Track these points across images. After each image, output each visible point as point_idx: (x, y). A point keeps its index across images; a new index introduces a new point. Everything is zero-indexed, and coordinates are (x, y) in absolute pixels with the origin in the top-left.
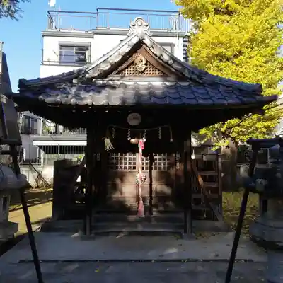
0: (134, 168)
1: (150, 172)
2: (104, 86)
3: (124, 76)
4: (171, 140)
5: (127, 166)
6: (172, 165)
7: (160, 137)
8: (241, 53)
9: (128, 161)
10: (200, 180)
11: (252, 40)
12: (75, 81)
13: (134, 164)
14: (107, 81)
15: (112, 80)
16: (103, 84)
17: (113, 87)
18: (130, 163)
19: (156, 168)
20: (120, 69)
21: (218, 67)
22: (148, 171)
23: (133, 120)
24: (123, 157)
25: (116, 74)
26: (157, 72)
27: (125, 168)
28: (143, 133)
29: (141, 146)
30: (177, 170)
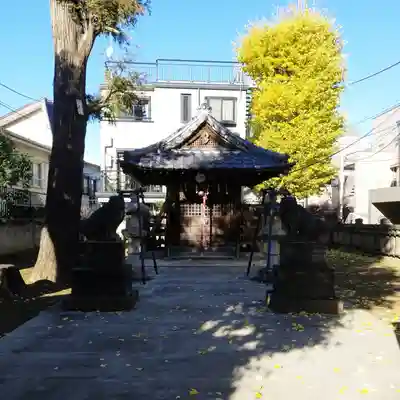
0: (200, 214)
2: (179, 155)
3: (192, 147)
5: (195, 213)
7: (219, 191)
8: (297, 114)
9: (195, 209)
11: (307, 102)
13: (200, 211)
14: (181, 151)
15: (184, 150)
17: (186, 155)
18: (197, 211)
21: (276, 126)
23: (200, 179)
24: (192, 206)
25: (188, 145)
27: (193, 214)
29: (205, 198)
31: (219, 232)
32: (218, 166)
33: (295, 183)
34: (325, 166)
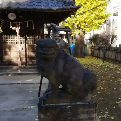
0: (17, 43)
1: (25, 45)
4: (33, 28)
5: (13, 42)
7: (27, 27)
9: (13, 39)
13: (17, 41)
18: (14, 41)
19: (28, 43)
22: (24, 44)
24: (11, 37)
27: (12, 43)
28: (18, 24)
29: (18, 31)
31: (33, 54)
32: (21, 7)
33: (85, 22)
34: (103, 12)
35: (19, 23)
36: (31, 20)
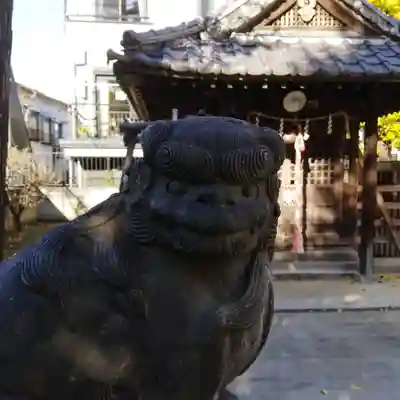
2: (252, 46)
3: (279, 29)
4: (348, 136)
6: (336, 177)
7: (330, 132)
10: (380, 200)
12: (204, 36)
14: (255, 36)
15: (262, 35)
16: (248, 42)
19: (312, 182)
20: (274, 15)
22: (301, 186)
25: (268, 24)
26: (332, 21)
28: (304, 124)
30: (344, 184)
35: (308, 121)
36: (343, 113)
